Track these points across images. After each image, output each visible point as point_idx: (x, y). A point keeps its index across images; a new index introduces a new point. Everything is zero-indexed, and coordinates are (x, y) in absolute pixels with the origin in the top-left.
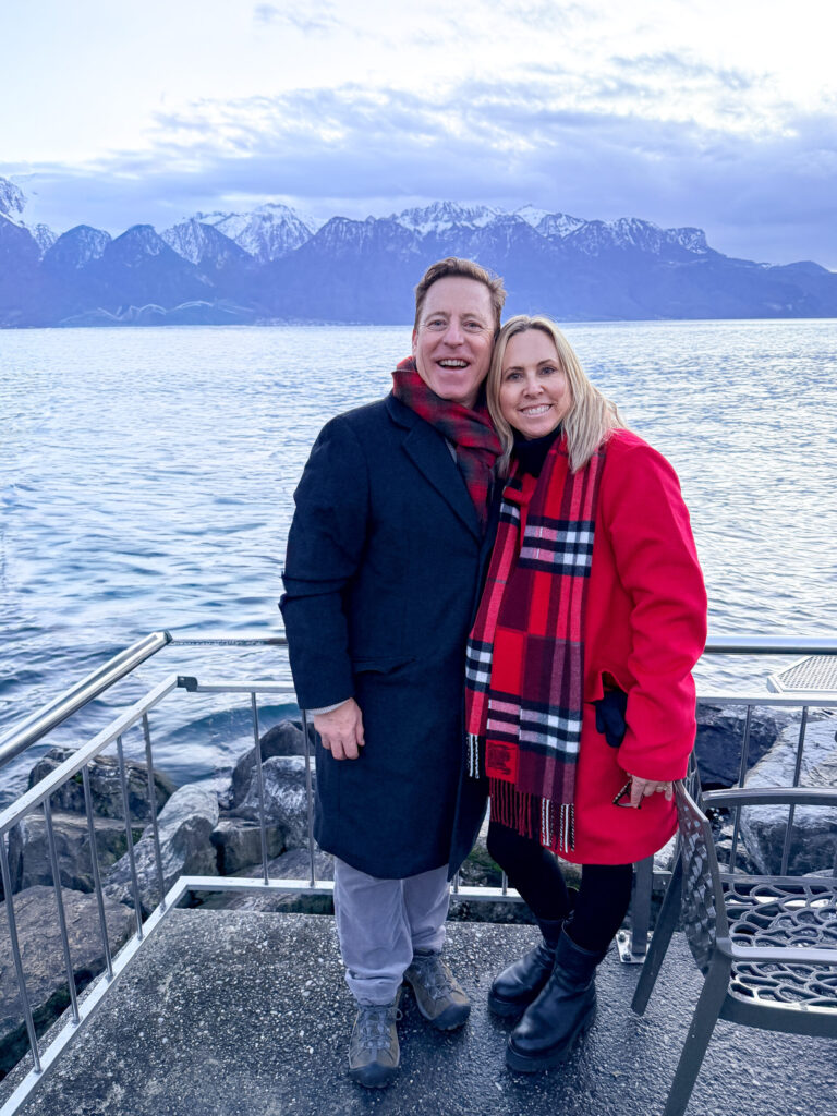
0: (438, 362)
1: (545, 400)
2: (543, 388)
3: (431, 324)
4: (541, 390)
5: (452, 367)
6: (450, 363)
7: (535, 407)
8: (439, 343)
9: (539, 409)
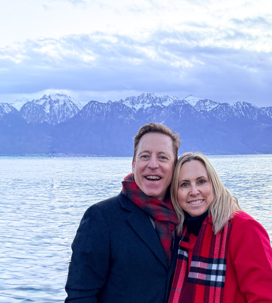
1: (200, 197)
2: (199, 191)
3: (141, 157)
4: (199, 192)
5: (153, 180)
6: (151, 177)
7: (196, 201)
9: (197, 202)
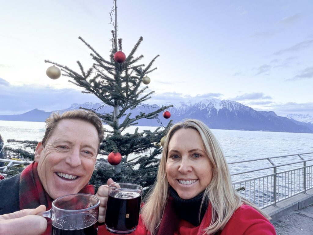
0: (56, 173)
3: (57, 147)
5: (68, 179)
8: (61, 160)
